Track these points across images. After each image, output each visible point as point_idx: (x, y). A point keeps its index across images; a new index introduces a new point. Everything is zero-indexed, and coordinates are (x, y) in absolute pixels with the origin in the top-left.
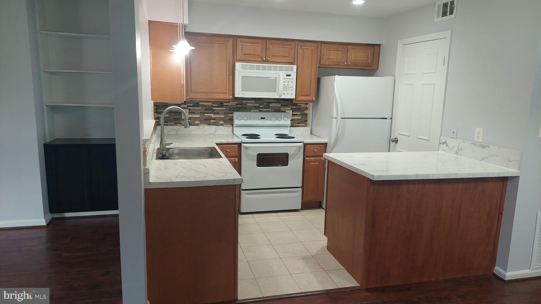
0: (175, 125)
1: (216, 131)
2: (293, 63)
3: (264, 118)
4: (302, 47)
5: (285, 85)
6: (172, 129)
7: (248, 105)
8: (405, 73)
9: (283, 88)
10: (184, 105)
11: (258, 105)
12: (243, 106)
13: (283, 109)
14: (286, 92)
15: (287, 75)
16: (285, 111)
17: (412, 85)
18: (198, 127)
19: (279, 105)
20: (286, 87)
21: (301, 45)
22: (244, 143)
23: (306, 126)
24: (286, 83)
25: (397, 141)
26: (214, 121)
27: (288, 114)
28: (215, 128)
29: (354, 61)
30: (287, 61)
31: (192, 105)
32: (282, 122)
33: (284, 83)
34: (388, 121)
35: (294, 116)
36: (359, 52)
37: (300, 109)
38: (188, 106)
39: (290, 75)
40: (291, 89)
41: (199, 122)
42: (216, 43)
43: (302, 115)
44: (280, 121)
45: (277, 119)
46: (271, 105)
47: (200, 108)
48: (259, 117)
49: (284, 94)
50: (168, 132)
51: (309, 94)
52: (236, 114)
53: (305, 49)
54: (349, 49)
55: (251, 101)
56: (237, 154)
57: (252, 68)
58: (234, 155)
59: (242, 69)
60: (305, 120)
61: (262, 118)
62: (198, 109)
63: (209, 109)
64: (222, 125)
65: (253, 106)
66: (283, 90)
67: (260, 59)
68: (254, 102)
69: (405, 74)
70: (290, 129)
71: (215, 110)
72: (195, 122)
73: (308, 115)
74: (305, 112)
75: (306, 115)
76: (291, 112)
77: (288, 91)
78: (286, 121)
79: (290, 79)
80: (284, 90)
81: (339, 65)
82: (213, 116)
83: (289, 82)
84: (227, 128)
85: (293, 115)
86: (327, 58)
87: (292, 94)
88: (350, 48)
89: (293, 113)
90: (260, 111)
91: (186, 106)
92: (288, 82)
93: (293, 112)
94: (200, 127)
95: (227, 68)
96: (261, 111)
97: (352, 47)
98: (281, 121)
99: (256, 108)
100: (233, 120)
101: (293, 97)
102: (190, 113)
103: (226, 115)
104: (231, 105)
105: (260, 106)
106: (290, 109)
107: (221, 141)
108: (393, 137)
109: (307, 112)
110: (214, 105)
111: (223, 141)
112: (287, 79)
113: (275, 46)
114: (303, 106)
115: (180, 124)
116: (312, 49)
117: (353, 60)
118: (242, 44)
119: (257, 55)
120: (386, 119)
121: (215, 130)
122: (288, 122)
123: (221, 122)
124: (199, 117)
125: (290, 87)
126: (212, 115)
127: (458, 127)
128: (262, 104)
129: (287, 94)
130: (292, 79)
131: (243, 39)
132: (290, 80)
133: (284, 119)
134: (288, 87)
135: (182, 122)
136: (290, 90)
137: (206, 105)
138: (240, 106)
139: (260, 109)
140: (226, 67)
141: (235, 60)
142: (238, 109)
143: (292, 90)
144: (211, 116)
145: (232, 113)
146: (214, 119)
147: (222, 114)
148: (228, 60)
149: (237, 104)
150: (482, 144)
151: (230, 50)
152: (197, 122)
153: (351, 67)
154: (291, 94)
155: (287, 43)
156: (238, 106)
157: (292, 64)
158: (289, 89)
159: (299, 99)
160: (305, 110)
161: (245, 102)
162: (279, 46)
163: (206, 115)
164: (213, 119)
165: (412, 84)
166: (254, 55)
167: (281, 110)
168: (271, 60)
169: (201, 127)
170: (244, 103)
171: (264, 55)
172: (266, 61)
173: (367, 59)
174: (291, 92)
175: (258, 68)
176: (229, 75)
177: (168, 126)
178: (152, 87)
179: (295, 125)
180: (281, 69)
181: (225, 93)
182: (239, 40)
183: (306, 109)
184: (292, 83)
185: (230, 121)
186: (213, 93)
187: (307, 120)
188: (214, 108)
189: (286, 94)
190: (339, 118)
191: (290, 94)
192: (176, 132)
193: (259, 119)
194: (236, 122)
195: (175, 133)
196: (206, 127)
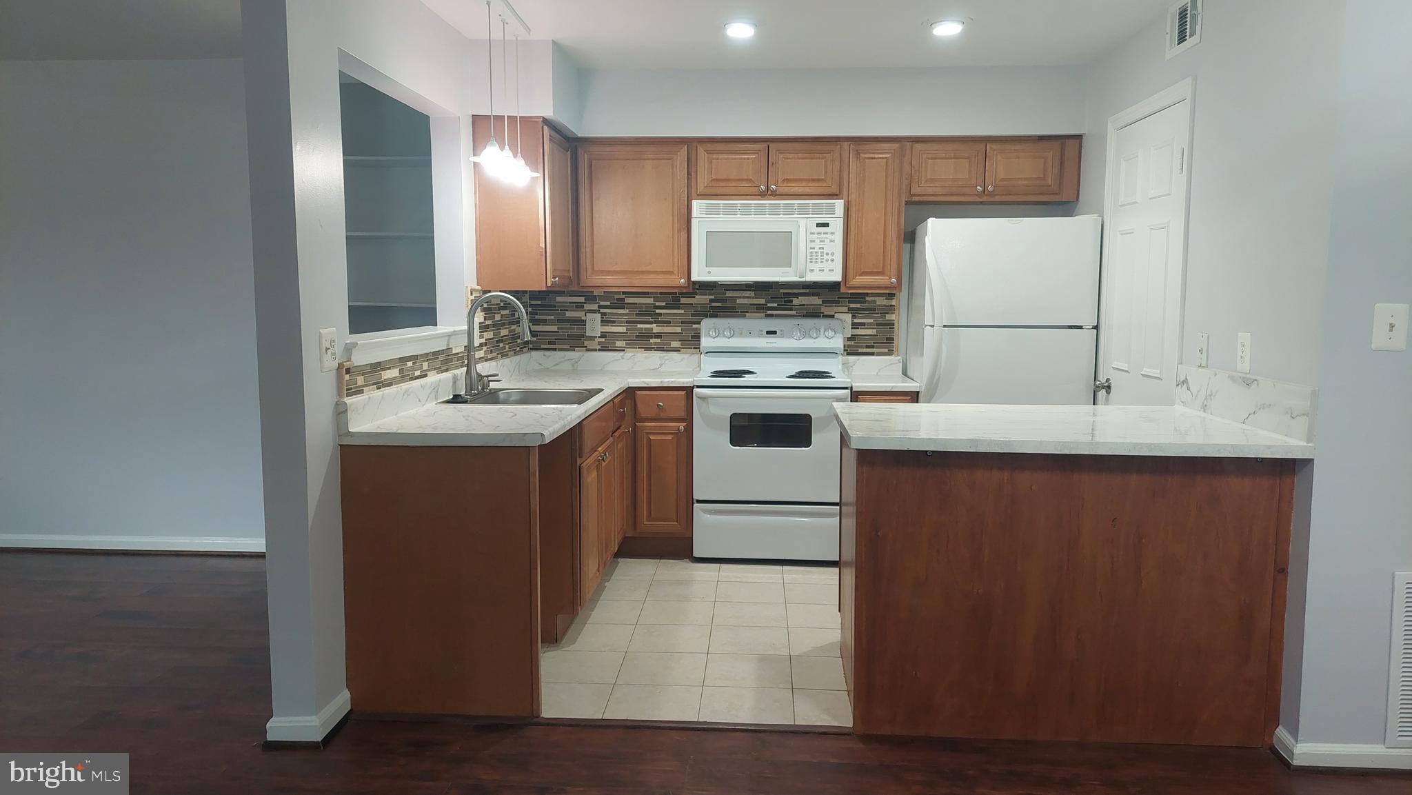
0: (572, 349)
1: (661, 365)
2: (837, 195)
3: (774, 333)
4: (859, 154)
5: (814, 248)
6: (563, 360)
7: (739, 301)
8: (1120, 204)
9: (808, 257)
10: (592, 305)
11: (763, 301)
12: (728, 304)
13: (826, 310)
14: (816, 266)
15: (819, 225)
16: (832, 316)
17: (1132, 233)
18: (621, 354)
19: (816, 301)
20: (817, 252)
21: (857, 151)
22: (698, 387)
23: (890, 353)
24: (817, 245)
25: (1109, 387)
26: (658, 340)
27: (839, 322)
28: (660, 357)
29: (1005, 183)
30: (820, 191)
31: (608, 303)
32: (821, 342)
33: (813, 245)
34: (1088, 335)
35: (858, 328)
36: (1019, 158)
37: (875, 309)
38: (600, 307)
39: (826, 225)
40: (830, 257)
41: (625, 342)
42: (648, 159)
43: (878, 325)
44: (815, 339)
45: (806, 334)
46: (796, 301)
47: (626, 311)
48: (762, 331)
49: (812, 271)
50: (554, 366)
51: (881, 270)
52: (707, 324)
53: (869, 158)
54: (989, 153)
55: (747, 294)
56: (682, 414)
57: (731, 211)
58: (677, 415)
59: (707, 214)
60: (887, 339)
61: (768, 333)
62: (623, 315)
63: (649, 314)
64: (677, 350)
65: (751, 305)
66: (808, 260)
67: (755, 190)
68: (752, 294)
69: (1121, 206)
70: (843, 360)
71: (660, 314)
72: (617, 342)
73: (896, 326)
74: (888, 317)
75: (891, 324)
76: (848, 318)
77: (822, 262)
78: (830, 340)
79: (827, 233)
80: (812, 262)
81: (964, 195)
82: (656, 328)
83: (823, 241)
84: (686, 356)
85: (855, 326)
86: (929, 177)
87: (833, 270)
88: (991, 148)
89: (856, 321)
90: (767, 316)
91: (595, 307)
92: (821, 241)
93: (853, 317)
94: (626, 354)
95: (673, 216)
96: (772, 316)
97: (995, 146)
98: (819, 339)
99: (760, 308)
100: (699, 337)
101: (837, 277)
102: (604, 322)
103: (687, 326)
104: (698, 304)
105: (769, 305)
106: (846, 309)
107: (645, 383)
108: (1102, 379)
109: (893, 317)
110: (657, 304)
111: (651, 382)
112: (819, 233)
113: (791, 156)
114: (881, 301)
115: (582, 347)
116: (886, 158)
117: (1003, 180)
118: (708, 158)
119: (748, 180)
120: (1081, 327)
121: (660, 362)
122: (838, 342)
123: (675, 344)
124: (625, 331)
125: (827, 254)
126: (654, 326)
127: (1208, 337)
128: (773, 299)
129: (820, 270)
130: (832, 233)
131: (709, 146)
132: (825, 236)
133: (826, 333)
134: (822, 252)
135: (586, 343)
136: (827, 260)
137: (639, 304)
138: (719, 304)
139: (769, 312)
140: (673, 212)
141: (694, 194)
142: (714, 313)
143: (832, 260)
144: (652, 329)
145: (699, 323)
146: (658, 336)
147: (676, 324)
148: (676, 196)
149: (711, 301)
150: (1248, 376)
151: (681, 172)
152: (619, 344)
153: (997, 198)
154: (831, 270)
155: (819, 147)
156: (714, 304)
157: (836, 197)
158: (825, 257)
159: (855, 283)
160: (888, 313)
161: (730, 295)
162: (800, 155)
163: (639, 326)
164: (656, 337)
165: (1131, 231)
166: (739, 180)
167: (823, 313)
168: (781, 190)
169: (629, 354)
170: (730, 297)
171: (764, 179)
172: (767, 194)
173: (1042, 176)
174: (830, 265)
175: (746, 211)
176: (679, 231)
177: (555, 352)
178: (479, 257)
179: (860, 350)
180: (803, 211)
181: (671, 273)
182: (701, 151)
183: (891, 309)
184: (832, 243)
185: (692, 341)
186: (643, 272)
187: (893, 339)
188: (657, 311)
189: (817, 271)
190: (938, 326)
191: (826, 270)
192: (573, 366)
193: (760, 336)
194: (705, 342)
195: (571, 368)
196: (639, 355)
